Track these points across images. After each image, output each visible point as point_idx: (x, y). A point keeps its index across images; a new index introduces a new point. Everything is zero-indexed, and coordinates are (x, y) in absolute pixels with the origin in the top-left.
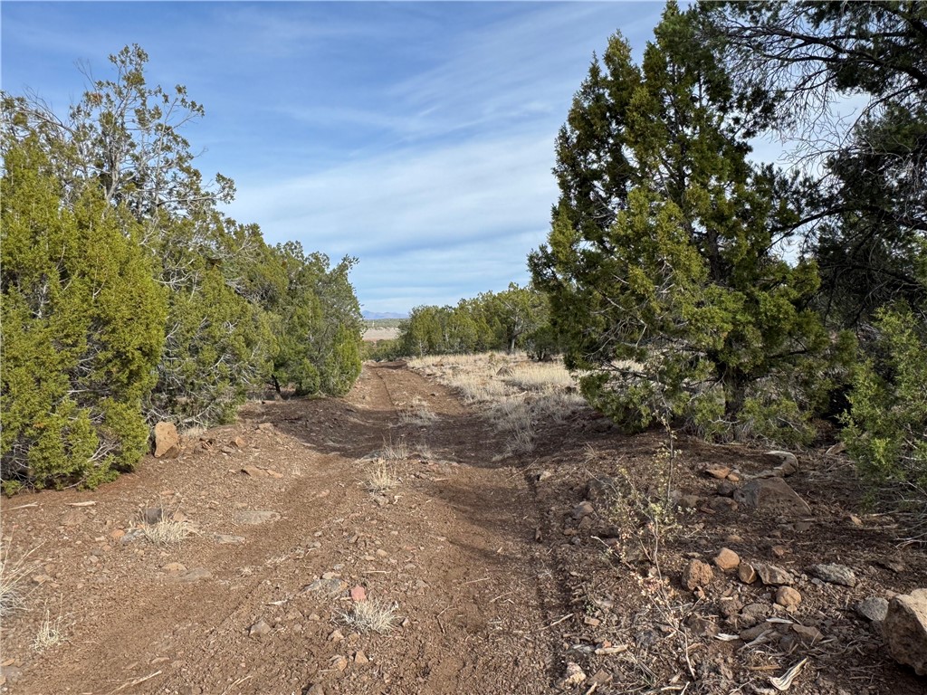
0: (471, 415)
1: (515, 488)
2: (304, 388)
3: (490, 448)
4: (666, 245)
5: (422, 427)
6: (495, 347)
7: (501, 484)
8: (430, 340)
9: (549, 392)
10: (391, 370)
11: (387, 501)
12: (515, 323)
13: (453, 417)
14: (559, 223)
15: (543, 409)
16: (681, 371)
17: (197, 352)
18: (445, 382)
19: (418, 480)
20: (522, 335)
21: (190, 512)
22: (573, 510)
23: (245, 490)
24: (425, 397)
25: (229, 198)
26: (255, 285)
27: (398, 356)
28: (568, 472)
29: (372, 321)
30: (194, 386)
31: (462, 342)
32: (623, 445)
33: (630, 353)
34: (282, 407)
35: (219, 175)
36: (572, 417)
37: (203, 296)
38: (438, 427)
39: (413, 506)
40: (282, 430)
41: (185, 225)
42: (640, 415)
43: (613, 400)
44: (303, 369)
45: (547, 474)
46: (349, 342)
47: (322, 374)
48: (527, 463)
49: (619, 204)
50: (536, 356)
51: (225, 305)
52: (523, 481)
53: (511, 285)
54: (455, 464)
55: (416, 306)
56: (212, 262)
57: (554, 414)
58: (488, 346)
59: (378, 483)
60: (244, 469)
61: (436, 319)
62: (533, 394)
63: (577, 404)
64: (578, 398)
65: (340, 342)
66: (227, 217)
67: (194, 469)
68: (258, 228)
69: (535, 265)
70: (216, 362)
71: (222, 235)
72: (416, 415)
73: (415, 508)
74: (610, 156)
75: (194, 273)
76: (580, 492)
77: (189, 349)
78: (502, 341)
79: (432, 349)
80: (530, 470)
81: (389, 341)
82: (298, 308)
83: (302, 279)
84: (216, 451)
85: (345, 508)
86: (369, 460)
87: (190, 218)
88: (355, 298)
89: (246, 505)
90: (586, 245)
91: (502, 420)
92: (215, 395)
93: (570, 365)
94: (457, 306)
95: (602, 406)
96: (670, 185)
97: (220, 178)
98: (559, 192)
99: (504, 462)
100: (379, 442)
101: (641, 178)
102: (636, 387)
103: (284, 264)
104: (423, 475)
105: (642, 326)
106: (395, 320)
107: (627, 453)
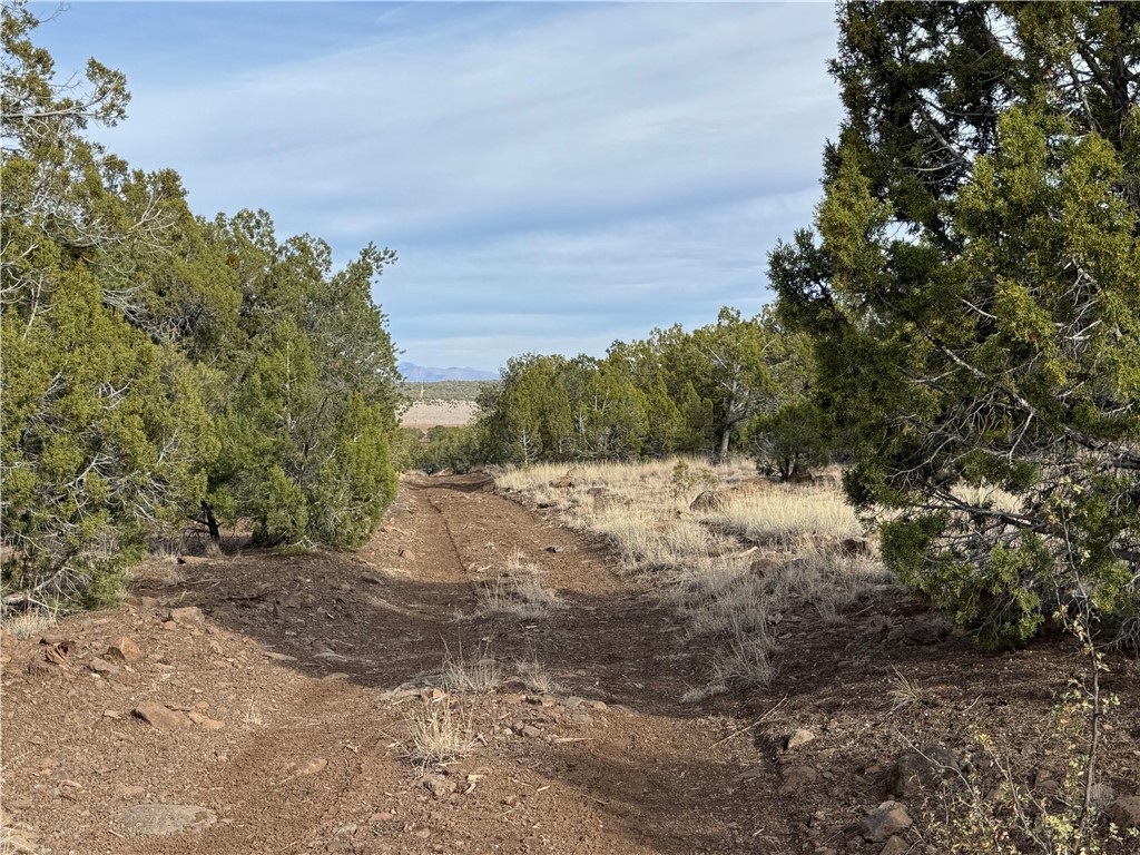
0: (633, 595)
1: (734, 765)
2: (271, 530)
3: (676, 673)
4: (1083, 233)
5: (527, 621)
6: (687, 448)
7: (704, 756)
8: (544, 430)
9: (806, 549)
10: (458, 494)
11: (453, 787)
12: (731, 397)
13: (593, 600)
14: (842, 183)
15: (792, 589)
16: (1111, 513)
17: (38, 449)
18: (578, 523)
19: (519, 741)
20: (747, 422)
21: (18, 803)
22: (865, 821)
23: (140, 756)
24: (534, 554)
25: (115, 114)
26: (168, 304)
27: (474, 463)
28: (852, 732)
29: (418, 386)
30: (30, 523)
31: (614, 435)
32: (976, 677)
33: (994, 471)
34: (223, 571)
35: (93, 64)
36: (858, 608)
37: (55, 327)
38: (562, 622)
39: (509, 800)
40: (223, 623)
41: (16, 170)
42: (1017, 611)
43: (955, 576)
44: (271, 488)
45: (804, 735)
46: (372, 433)
47: (311, 500)
48: (761, 710)
49: (976, 140)
50: (776, 468)
51: (103, 347)
52: (752, 749)
53: (724, 313)
54: (600, 706)
55: (516, 356)
56: (74, 252)
57: (819, 600)
58: (671, 444)
59: (433, 746)
60: (139, 709)
61: (560, 382)
62: (771, 554)
63: (868, 578)
64: (872, 564)
65: (353, 433)
66: (108, 153)
67: (28, 709)
68: (176, 178)
69: (785, 273)
70: (81, 470)
71: (96, 194)
72: (515, 595)
73: (513, 804)
74: (959, 33)
75: (34, 275)
76: (880, 778)
77: (22, 442)
78: (702, 433)
79: (549, 451)
80: (766, 725)
81: (456, 429)
82: (260, 355)
83: (272, 292)
84: (77, 669)
85: (359, 801)
86: (414, 692)
87: (26, 155)
88: (386, 338)
89: (140, 790)
90: (898, 232)
91: (702, 609)
92: (76, 543)
93: (858, 494)
94: (604, 357)
95: (931, 587)
96: (1094, 97)
97: (96, 69)
98: (842, 114)
99: (708, 705)
100: (435, 653)
101: (1029, 81)
102: (1006, 547)
103: (231, 260)
104: (530, 730)
105: (1024, 413)
106: (469, 384)
107: (985, 695)
